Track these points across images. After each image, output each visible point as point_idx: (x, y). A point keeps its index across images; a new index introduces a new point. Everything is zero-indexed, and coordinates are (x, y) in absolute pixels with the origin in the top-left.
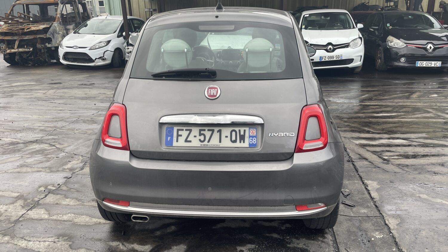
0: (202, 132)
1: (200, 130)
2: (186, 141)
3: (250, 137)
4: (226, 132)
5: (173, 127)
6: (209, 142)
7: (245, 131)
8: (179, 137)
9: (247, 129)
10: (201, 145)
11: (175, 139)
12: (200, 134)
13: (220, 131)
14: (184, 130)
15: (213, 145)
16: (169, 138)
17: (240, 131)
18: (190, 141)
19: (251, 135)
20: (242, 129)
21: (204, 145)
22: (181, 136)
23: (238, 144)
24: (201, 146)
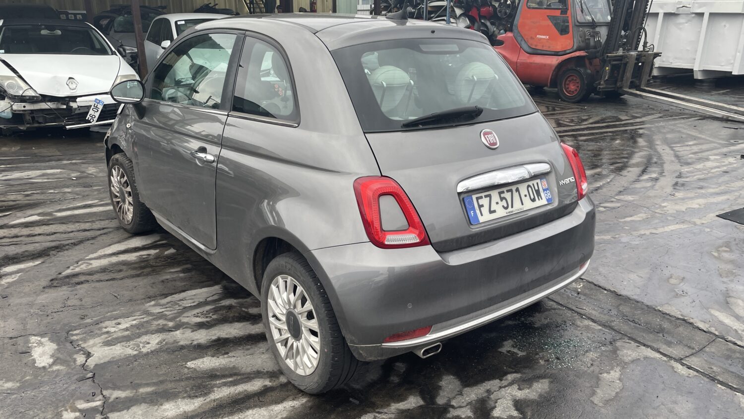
0: (502, 195)
1: (500, 193)
2: (491, 212)
3: (544, 190)
4: (523, 188)
5: (471, 196)
6: (512, 207)
7: (537, 183)
8: (481, 208)
9: (538, 181)
10: (507, 213)
11: (478, 212)
12: (502, 199)
13: (517, 190)
14: (483, 197)
15: (519, 210)
16: (472, 212)
17: (533, 184)
18: (494, 211)
19: (544, 188)
20: (535, 182)
21: (509, 212)
22: (482, 206)
23: (538, 203)
24: (507, 215)
